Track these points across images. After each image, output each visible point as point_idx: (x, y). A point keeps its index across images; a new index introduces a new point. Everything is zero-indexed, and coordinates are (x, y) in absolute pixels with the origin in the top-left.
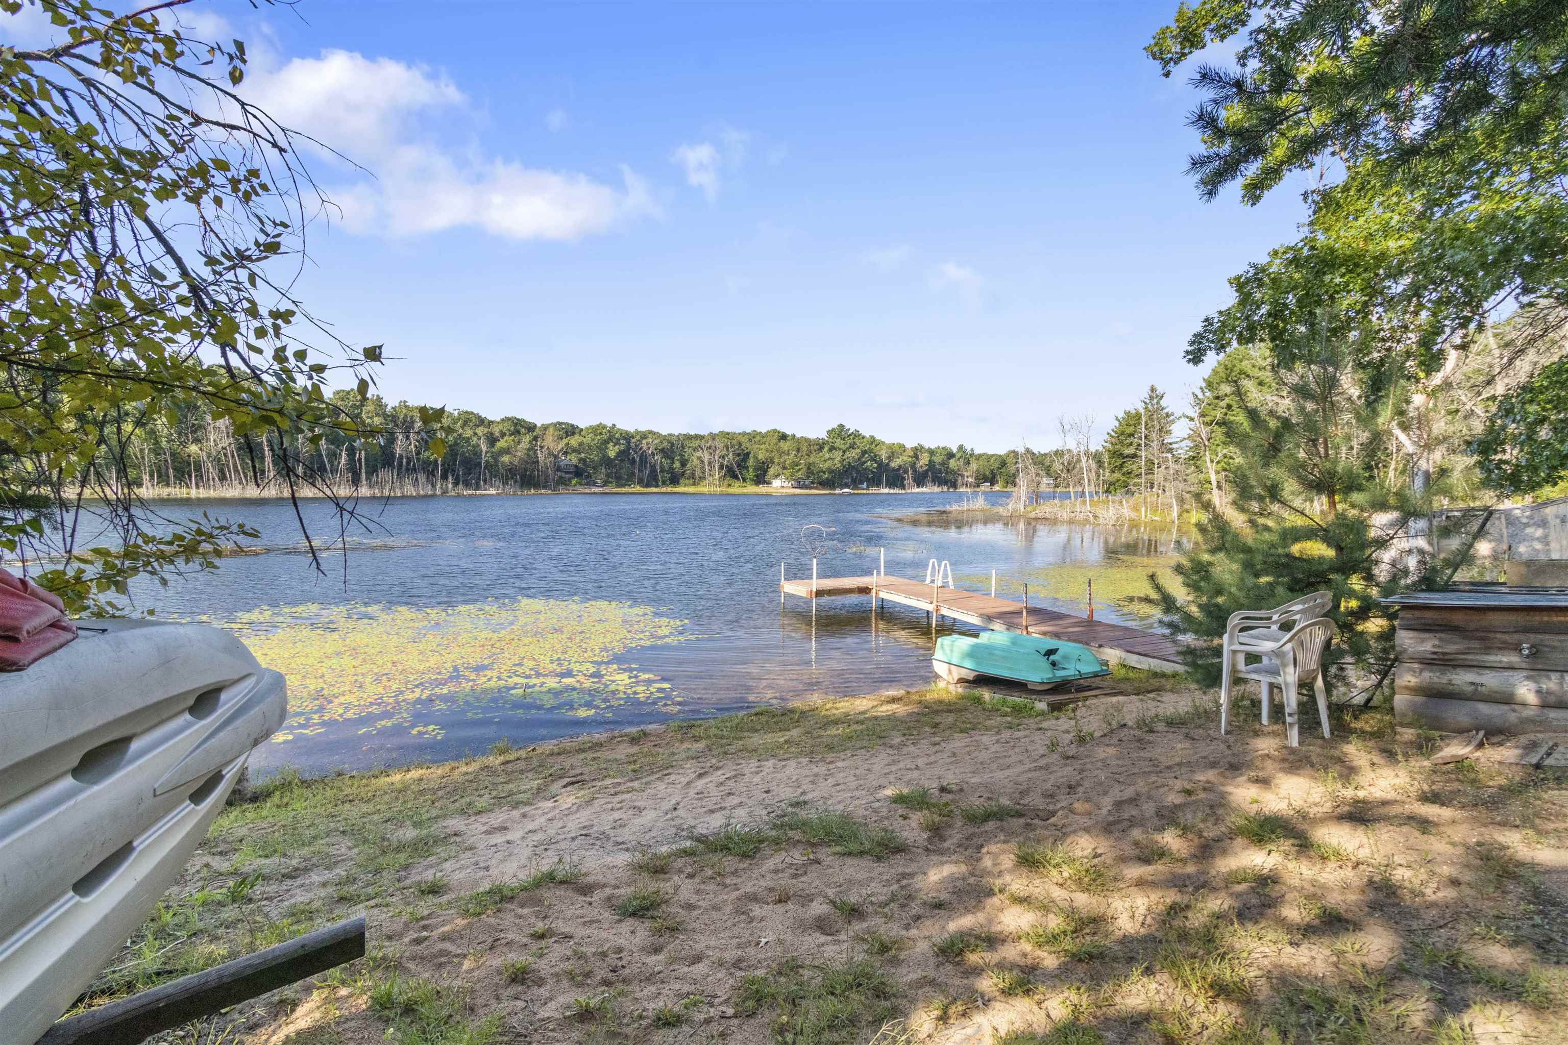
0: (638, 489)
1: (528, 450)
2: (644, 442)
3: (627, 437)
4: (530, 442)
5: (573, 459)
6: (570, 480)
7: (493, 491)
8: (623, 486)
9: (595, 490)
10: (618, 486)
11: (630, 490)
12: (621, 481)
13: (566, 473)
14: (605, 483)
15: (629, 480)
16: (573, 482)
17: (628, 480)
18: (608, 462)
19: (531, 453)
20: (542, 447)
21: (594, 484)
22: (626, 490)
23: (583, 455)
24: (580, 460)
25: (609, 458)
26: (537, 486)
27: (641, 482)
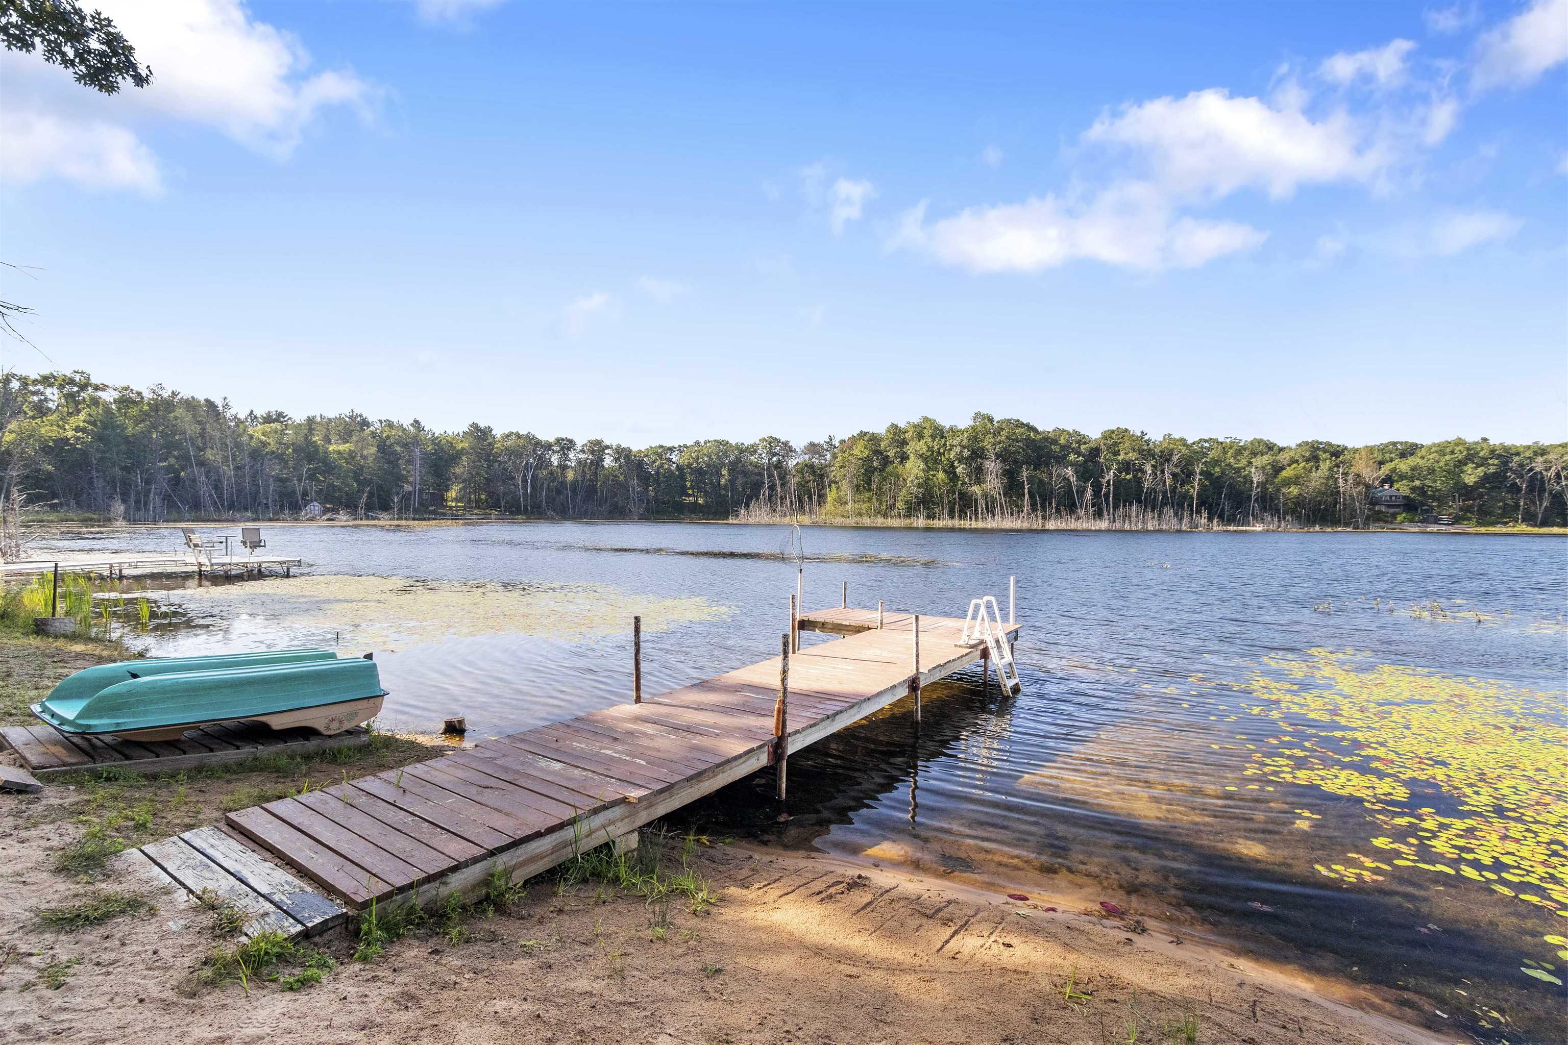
0: (1524, 528)
1: (1328, 478)
2: (1540, 459)
3: (1505, 455)
4: (1330, 469)
5: (1403, 488)
6: (1394, 516)
7: (1259, 528)
8: (1493, 524)
9: (1434, 528)
10: (1480, 524)
11: (1504, 530)
12: (1485, 516)
13: (1389, 506)
14: (1457, 520)
15: (1508, 514)
16: (1399, 518)
17: (1503, 515)
18: (1466, 492)
19: (1331, 482)
20: (1345, 474)
21: (1436, 521)
22: (1491, 529)
23: (1417, 483)
24: (1413, 489)
25: (1466, 486)
26: (1335, 522)
27: (1530, 519)
